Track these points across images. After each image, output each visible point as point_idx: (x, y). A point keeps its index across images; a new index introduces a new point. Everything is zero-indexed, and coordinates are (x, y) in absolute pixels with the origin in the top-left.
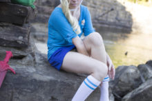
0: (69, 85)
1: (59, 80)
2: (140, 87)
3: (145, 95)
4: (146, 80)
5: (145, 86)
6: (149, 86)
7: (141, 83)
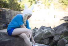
0: (15, 40)
1: (12, 39)
2: (36, 35)
3: (38, 37)
4: (36, 33)
5: (37, 35)
6: (38, 34)
7: (35, 34)
